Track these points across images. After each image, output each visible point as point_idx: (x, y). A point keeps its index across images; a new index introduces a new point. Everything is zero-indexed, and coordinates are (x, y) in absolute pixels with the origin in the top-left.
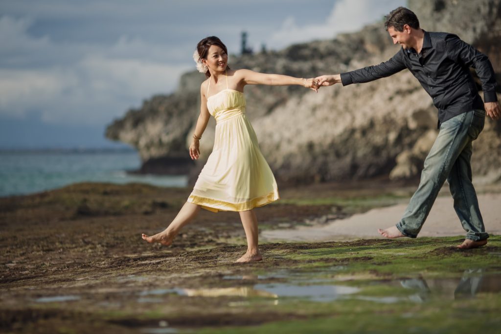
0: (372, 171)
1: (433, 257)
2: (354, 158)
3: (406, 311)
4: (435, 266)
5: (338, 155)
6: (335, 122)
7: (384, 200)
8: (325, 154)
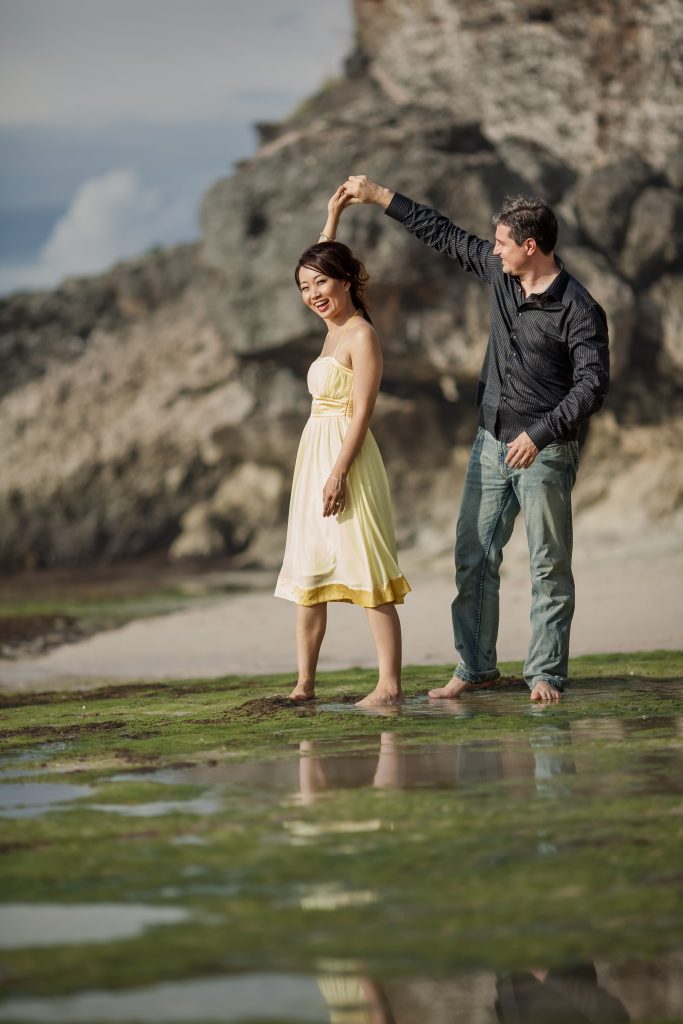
0: (138, 544)
1: (240, 719)
2: (101, 520)
3: (178, 832)
4: (242, 738)
5: (71, 515)
6: (63, 451)
7: (159, 603)
8: (45, 513)
